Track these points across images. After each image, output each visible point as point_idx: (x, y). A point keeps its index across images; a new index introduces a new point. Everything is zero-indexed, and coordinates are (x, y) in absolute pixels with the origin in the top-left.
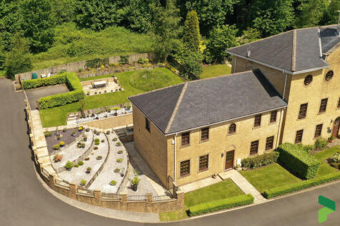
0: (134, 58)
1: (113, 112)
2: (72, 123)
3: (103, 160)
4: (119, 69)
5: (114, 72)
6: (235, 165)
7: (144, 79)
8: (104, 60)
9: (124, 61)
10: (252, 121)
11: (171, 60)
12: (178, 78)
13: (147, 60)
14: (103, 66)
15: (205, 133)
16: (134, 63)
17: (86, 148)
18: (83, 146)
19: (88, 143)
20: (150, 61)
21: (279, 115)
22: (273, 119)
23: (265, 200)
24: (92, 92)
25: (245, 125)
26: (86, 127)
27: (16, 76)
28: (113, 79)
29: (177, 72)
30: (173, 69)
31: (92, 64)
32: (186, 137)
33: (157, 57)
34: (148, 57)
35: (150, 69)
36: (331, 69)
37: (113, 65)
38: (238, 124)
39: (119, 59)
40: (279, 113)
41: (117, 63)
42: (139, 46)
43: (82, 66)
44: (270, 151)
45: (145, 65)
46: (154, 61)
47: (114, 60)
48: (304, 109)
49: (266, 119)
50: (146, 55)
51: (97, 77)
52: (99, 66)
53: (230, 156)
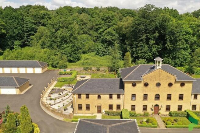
2: (64, 87)
6: (102, 112)
8: (90, 68)
9: (98, 70)
10: (108, 96)
15: (87, 96)
16: (102, 70)
21: (122, 96)
22: (119, 97)
24: (78, 79)
25: (105, 97)
32: (80, 96)
36: (147, 82)
38: (102, 96)
41: (95, 70)
43: (82, 69)
44: (119, 111)
46: (110, 71)
48: (134, 96)
49: (115, 97)
50: (108, 68)
52: (88, 70)
53: (99, 108)
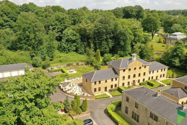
0: (80, 63)
1: (76, 79)
2: (66, 81)
3: (75, 89)
4: (76, 67)
5: (75, 68)
6: (107, 90)
7: (84, 70)
8: (72, 64)
9: (78, 64)
10: (111, 80)
11: (91, 64)
12: (94, 70)
13: (84, 64)
14: (71, 66)
15: (100, 82)
16: (80, 65)
17: (71, 87)
18: (70, 86)
19: (71, 85)
20: (85, 65)
21: (118, 79)
22: (116, 80)
23: (113, 97)
24: (70, 73)
25: (109, 81)
26: (70, 82)
27: (47, 68)
28: (74, 70)
29: (93, 68)
30: (92, 67)
31: (68, 65)
32: (95, 83)
33: (87, 63)
34: (85, 63)
35: (86, 67)
36: (130, 68)
37: (74, 66)
38: (107, 80)
39: (76, 63)
40: (117, 79)
41: (75, 65)
42: (81, 59)
43: (65, 66)
44: (116, 88)
45: (84, 65)
46: (86, 64)
47: (75, 64)
48: (124, 77)
49: (114, 80)
50: (84, 62)
51: (70, 69)
52: (70, 66)
53: (106, 88)
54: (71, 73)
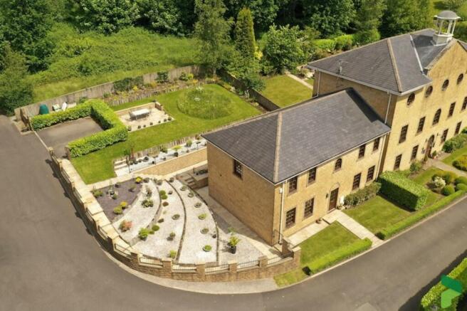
0: (174, 73)
2: (123, 173)
6: (338, 204)
7: (196, 102)
8: (137, 80)
9: (163, 78)
10: (357, 152)
11: (222, 73)
13: (192, 75)
14: (136, 88)
15: (312, 174)
16: (175, 80)
18: (151, 205)
20: (195, 77)
22: (376, 146)
23: (381, 242)
24: (134, 126)
25: (350, 158)
26: (144, 177)
27: (17, 111)
29: (233, 89)
30: (227, 86)
31: (123, 85)
32: (294, 184)
36: (431, 84)
37: (149, 86)
38: (344, 159)
39: (157, 76)
40: (381, 141)
41: (154, 83)
43: (108, 90)
44: (371, 182)
45: (189, 82)
47: (150, 79)
48: (404, 130)
49: (369, 147)
52: (131, 88)
54: (142, 123)
